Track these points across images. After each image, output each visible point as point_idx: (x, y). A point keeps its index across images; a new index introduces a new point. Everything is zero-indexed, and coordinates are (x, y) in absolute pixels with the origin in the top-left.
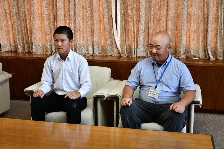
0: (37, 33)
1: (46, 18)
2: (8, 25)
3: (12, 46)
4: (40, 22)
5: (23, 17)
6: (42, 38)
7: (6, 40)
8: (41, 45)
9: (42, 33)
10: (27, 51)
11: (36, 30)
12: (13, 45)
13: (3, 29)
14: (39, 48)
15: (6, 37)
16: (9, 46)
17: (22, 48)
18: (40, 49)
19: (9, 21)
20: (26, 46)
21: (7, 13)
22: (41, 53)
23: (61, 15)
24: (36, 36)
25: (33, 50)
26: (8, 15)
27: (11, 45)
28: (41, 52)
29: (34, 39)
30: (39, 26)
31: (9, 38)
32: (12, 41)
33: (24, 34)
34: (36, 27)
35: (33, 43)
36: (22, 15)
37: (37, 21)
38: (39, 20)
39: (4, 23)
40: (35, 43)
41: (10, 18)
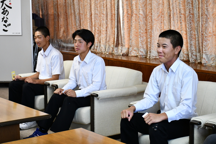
0: (210, 39)
2: (181, 28)
3: (184, 54)
5: (197, 19)
8: (214, 55)
11: (210, 34)
14: (211, 58)
17: (195, 57)
18: (213, 59)
19: (183, 24)
20: (198, 54)
21: (181, 14)
22: (213, 65)
24: (209, 42)
25: (203, 60)
26: (182, 16)
28: (213, 63)
29: (206, 46)
30: (213, 29)
34: (209, 31)
35: (204, 51)
36: (196, 15)
37: (211, 23)
38: (213, 22)
39: (179, 26)
40: (206, 52)
41: (184, 19)
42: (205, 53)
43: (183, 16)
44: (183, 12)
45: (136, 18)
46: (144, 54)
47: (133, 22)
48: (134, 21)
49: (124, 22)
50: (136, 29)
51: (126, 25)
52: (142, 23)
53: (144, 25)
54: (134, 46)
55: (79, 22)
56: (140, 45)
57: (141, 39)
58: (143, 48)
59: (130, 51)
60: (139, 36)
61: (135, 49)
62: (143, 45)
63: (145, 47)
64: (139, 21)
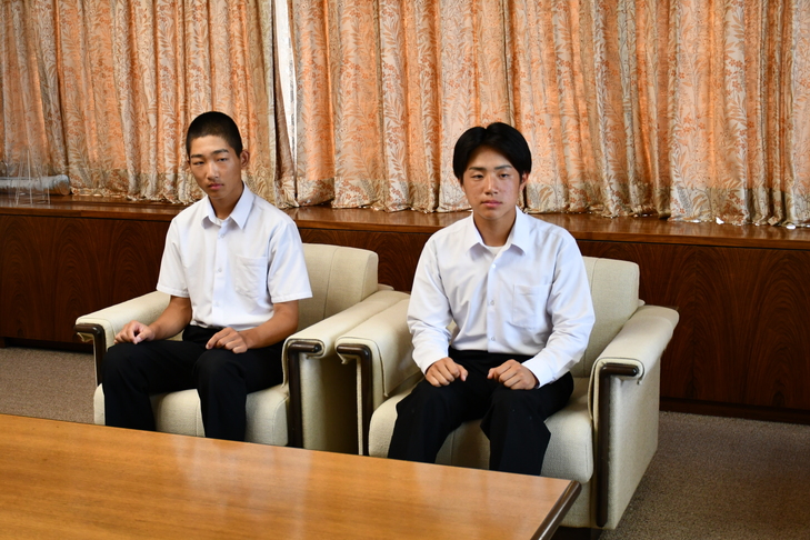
0: (689, 138)
1: (736, 77)
2: (562, 108)
3: (571, 191)
4: (701, 94)
5: (629, 77)
6: (708, 157)
7: (551, 168)
8: (700, 187)
9: (709, 140)
10: (638, 209)
11: (687, 125)
12: (576, 184)
13: (542, 123)
14: (692, 197)
15: (549, 156)
16: (561, 188)
17: (615, 198)
18: (699, 201)
19: (568, 94)
20: (633, 189)
21: (562, 63)
22: (702, 218)
23: (801, 64)
24: (684, 149)
25: (673, 206)
26: (564, 69)
27: (566, 186)
28: (700, 214)
29: (677, 161)
30: (697, 109)
31: (563, 158)
32: (573, 171)
33: (629, 143)
34: (684, 116)
35: (675, 179)
36: (626, 66)
37: (690, 91)
38: (698, 87)
39: (547, 102)
40: (678, 179)
41: (570, 80)
42: (678, 182)
43: (567, 69)
44: (564, 56)
45: (356, 79)
46: (403, 197)
47: (344, 94)
48: (351, 88)
49: (301, 93)
50: (357, 117)
51: (309, 105)
52: (394, 95)
53: (398, 103)
54: (351, 174)
55: (56, 97)
56: (392, 169)
57: (393, 150)
58: (400, 179)
59: (337, 190)
60: (387, 141)
61: (355, 182)
62: (398, 169)
63: (404, 177)
64: (385, 88)
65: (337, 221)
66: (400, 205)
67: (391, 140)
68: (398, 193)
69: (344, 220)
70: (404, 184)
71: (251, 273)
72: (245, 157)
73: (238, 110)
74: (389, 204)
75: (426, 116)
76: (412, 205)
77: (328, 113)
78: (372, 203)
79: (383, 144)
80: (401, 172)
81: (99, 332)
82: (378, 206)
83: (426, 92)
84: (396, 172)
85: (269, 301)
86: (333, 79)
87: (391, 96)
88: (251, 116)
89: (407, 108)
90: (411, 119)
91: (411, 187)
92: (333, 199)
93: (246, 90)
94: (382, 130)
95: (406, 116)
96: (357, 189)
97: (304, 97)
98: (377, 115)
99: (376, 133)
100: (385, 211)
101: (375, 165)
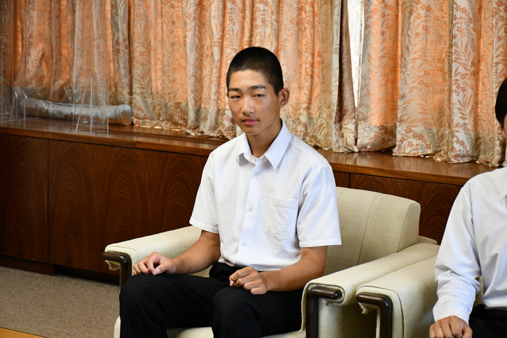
45: (426, 21)
46: (468, 148)
47: (413, 36)
48: (420, 30)
49: (369, 33)
50: (425, 61)
51: (375, 46)
52: (465, 40)
53: (469, 47)
54: (414, 120)
55: (125, 26)
56: (457, 118)
57: (460, 98)
58: (466, 129)
59: (399, 137)
60: (454, 88)
61: (419, 129)
62: (464, 119)
63: (470, 127)
64: (455, 32)
65: (396, 169)
66: (463, 156)
67: (458, 87)
68: (462, 143)
69: (405, 169)
70: (469, 134)
71: (280, 215)
72: (284, 96)
73: (304, 48)
74: (452, 154)
75: (497, 63)
76: (477, 158)
77: (396, 55)
78: (436, 152)
79: (450, 91)
80: (467, 121)
81: (126, 261)
82: (441, 156)
83: (499, 38)
84: (462, 122)
85: (297, 244)
86: (403, 20)
87: (462, 41)
88: (316, 54)
89: (479, 53)
90: (483, 66)
91: (477, 139)
92: (394, 146)
93: (313, 27)
94: (450, 76)
95: (477, 63)
96: (420, 137)
97: (371, 36)
98: (446, 60)
99: (444, 79)
100: (447, 162)
101: (441, 113)
